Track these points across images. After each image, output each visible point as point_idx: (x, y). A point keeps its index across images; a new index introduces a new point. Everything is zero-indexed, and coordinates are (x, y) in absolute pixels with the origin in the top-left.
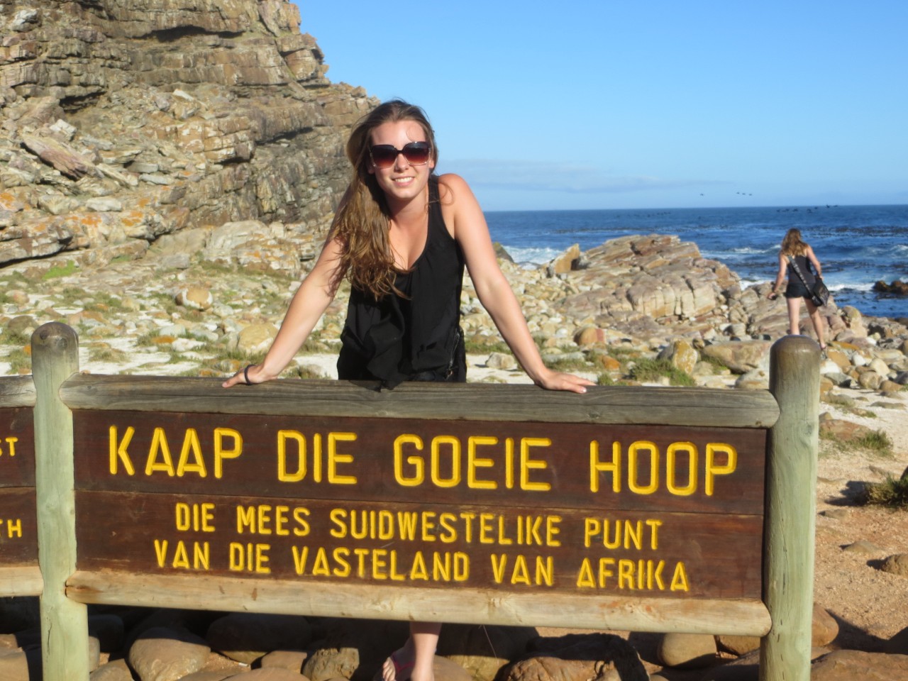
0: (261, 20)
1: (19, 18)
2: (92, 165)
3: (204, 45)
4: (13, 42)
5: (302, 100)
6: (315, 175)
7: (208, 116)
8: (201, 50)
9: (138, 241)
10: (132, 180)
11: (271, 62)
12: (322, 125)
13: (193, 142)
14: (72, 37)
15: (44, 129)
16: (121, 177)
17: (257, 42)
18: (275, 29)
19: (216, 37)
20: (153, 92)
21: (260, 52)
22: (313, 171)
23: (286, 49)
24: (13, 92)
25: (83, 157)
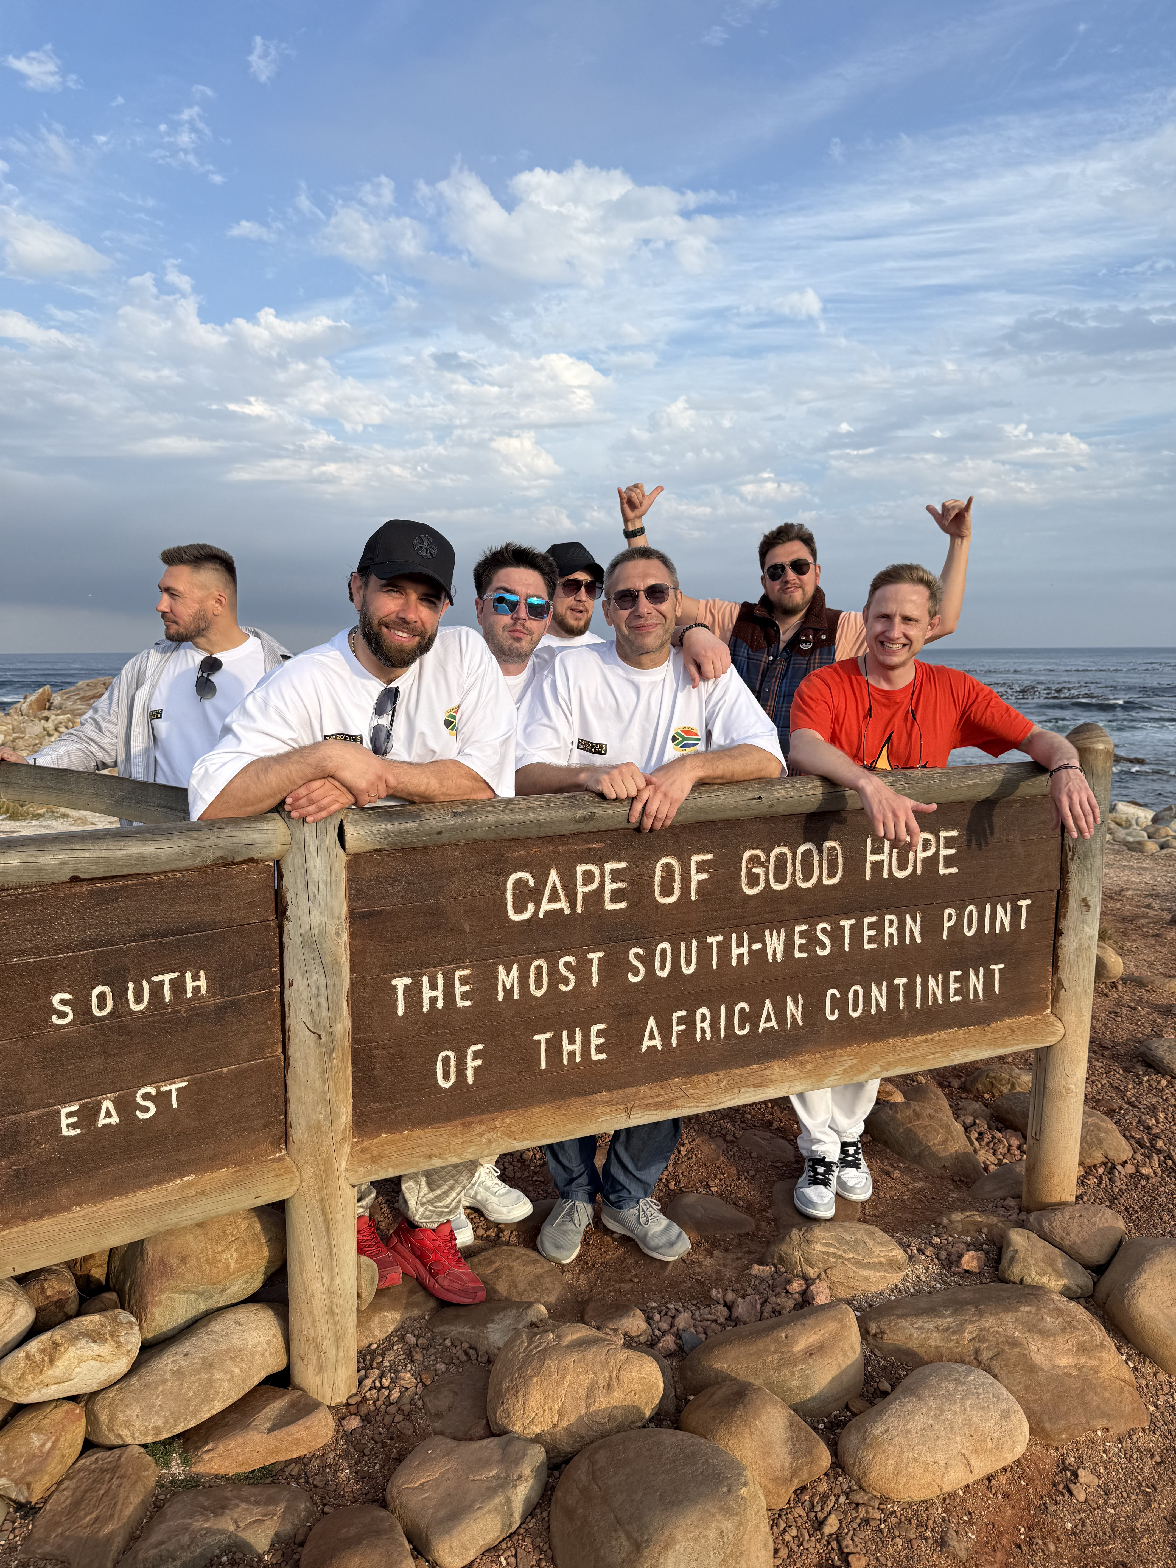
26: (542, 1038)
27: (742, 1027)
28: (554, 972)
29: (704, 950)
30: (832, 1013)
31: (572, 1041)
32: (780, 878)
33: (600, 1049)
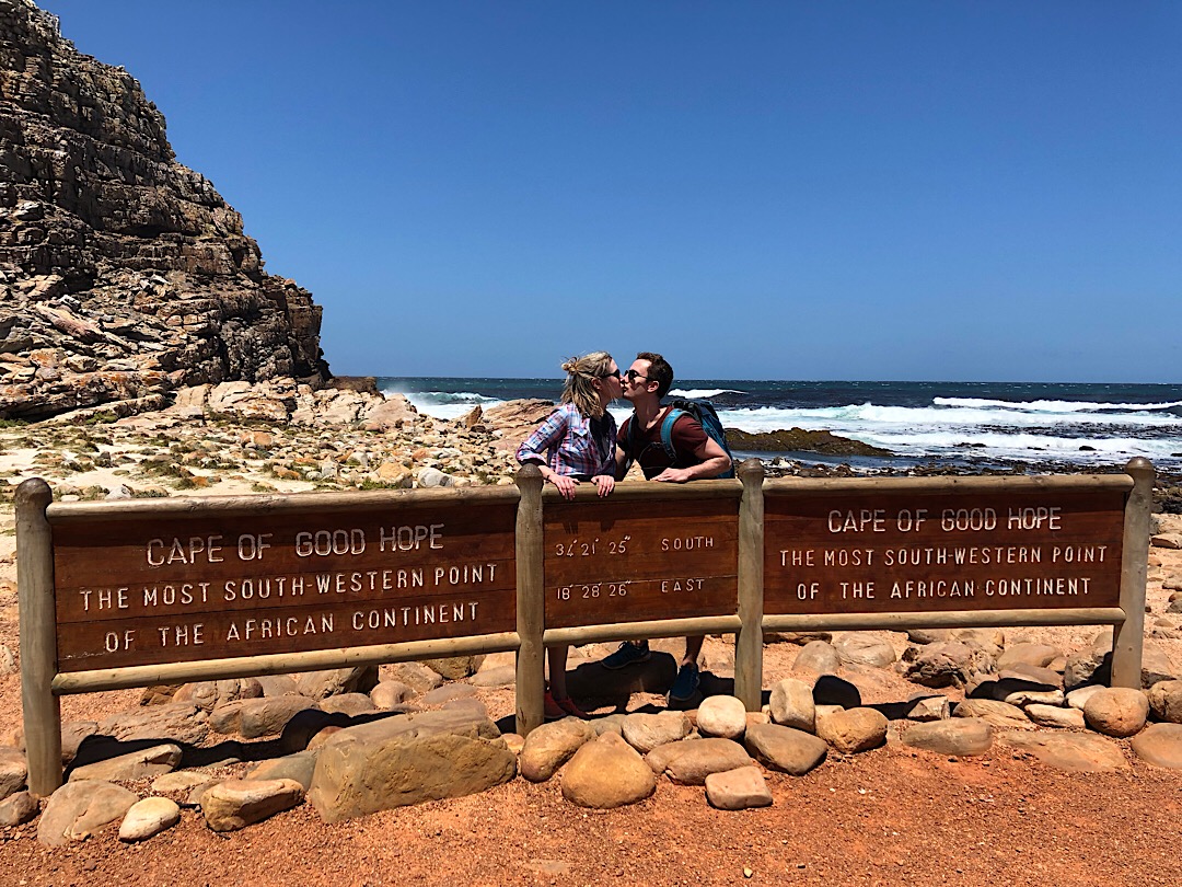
0: (213, 223)
1: (23, 209)
2: (101, 333)
3: (170, 240)
4: (20, 228)
5: (248, 287)
6: (262, 345)
7: (183, 296)
8: (167, 244)
9: (157, 395)
10: (134, 347)
11: (224, 256)
12: (264, 308)
13: (174, 317)
14: (67, 227)
15: (53, 301)
16: (124, 343)
17: (211, 240)
18: (225, 231)
19: (179, 234)
20: (138, 276)
21: (214, 247)
22: (260, 342)
23: (233, 246)
24: (20, 270)
25: (90, 325)
26: (845, 585)
27: (941, 593)
28: (850, 556)
29: (924, 555)
30: (990, 592)
31: (858, 588)
32: (963, 525)
33: (871, 593)
